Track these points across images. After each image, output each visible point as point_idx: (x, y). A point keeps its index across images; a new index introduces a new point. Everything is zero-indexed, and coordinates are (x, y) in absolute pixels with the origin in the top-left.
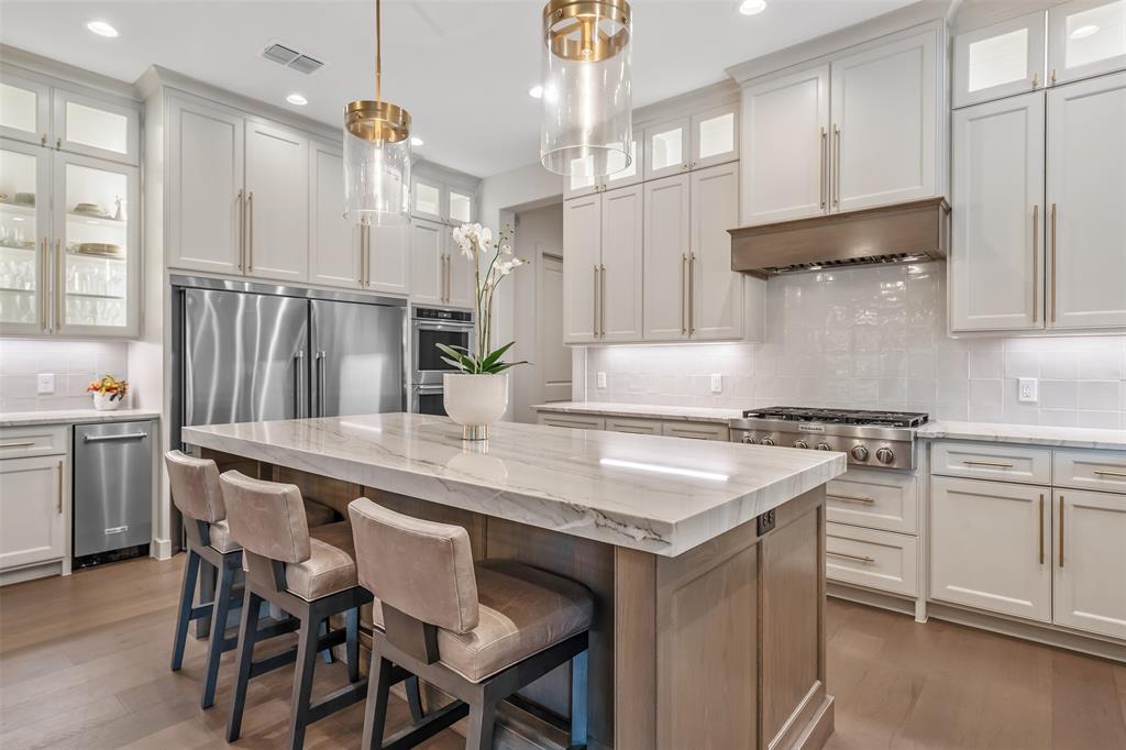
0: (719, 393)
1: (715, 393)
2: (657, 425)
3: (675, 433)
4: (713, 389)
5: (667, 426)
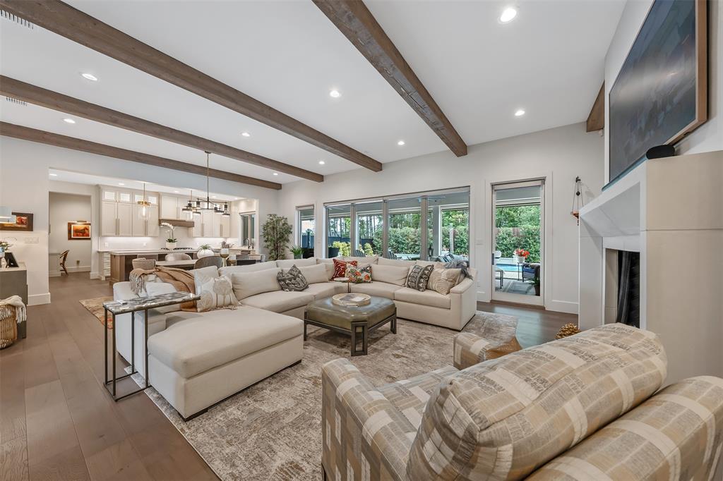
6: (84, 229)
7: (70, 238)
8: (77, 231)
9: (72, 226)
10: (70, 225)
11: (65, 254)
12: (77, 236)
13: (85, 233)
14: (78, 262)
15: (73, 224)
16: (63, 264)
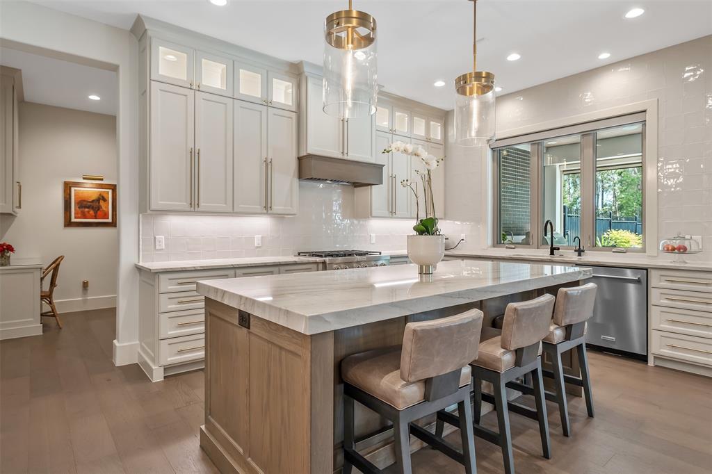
0: (260, 247)
1: (257, 247)
2: (232, 272)
3: (245, 275)
4: (256, 245)
5: (238, 271)
6: (98, 200)
7: (68, 223)
8: (83, 204)
9: (73, 189)
10: (68, 186)
11: (55, 267)
12: (85, 217)
13: (99, 208)
14: (85, 285)
15: (76, 184)
16: (47, 297)
